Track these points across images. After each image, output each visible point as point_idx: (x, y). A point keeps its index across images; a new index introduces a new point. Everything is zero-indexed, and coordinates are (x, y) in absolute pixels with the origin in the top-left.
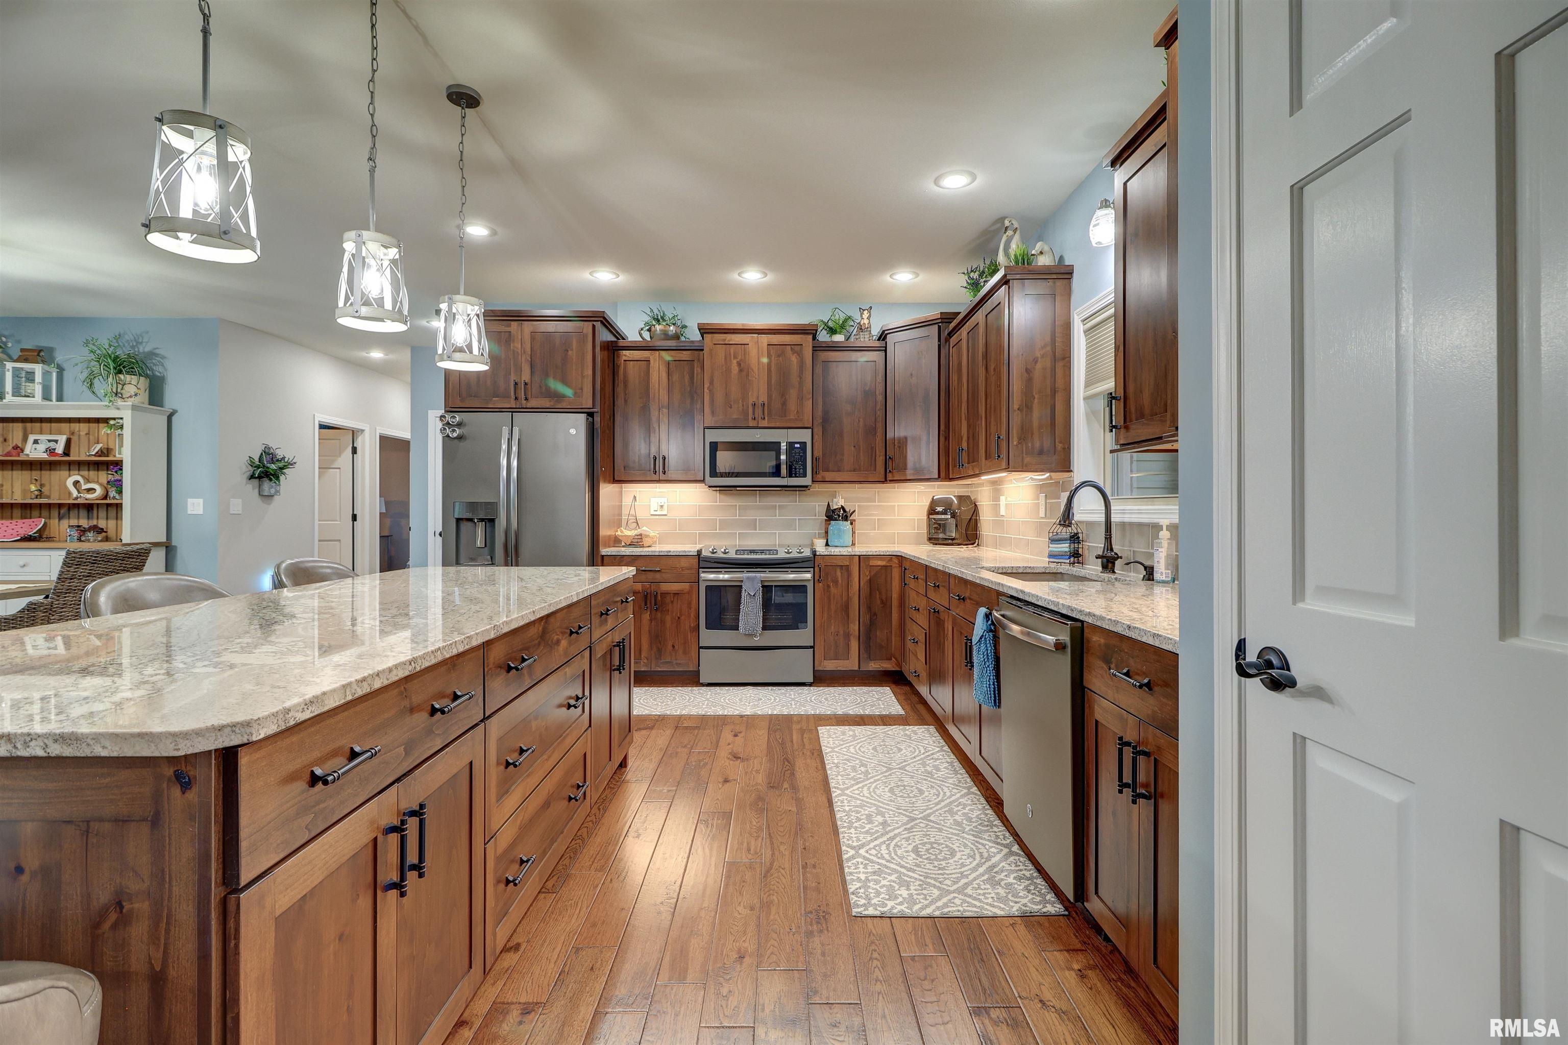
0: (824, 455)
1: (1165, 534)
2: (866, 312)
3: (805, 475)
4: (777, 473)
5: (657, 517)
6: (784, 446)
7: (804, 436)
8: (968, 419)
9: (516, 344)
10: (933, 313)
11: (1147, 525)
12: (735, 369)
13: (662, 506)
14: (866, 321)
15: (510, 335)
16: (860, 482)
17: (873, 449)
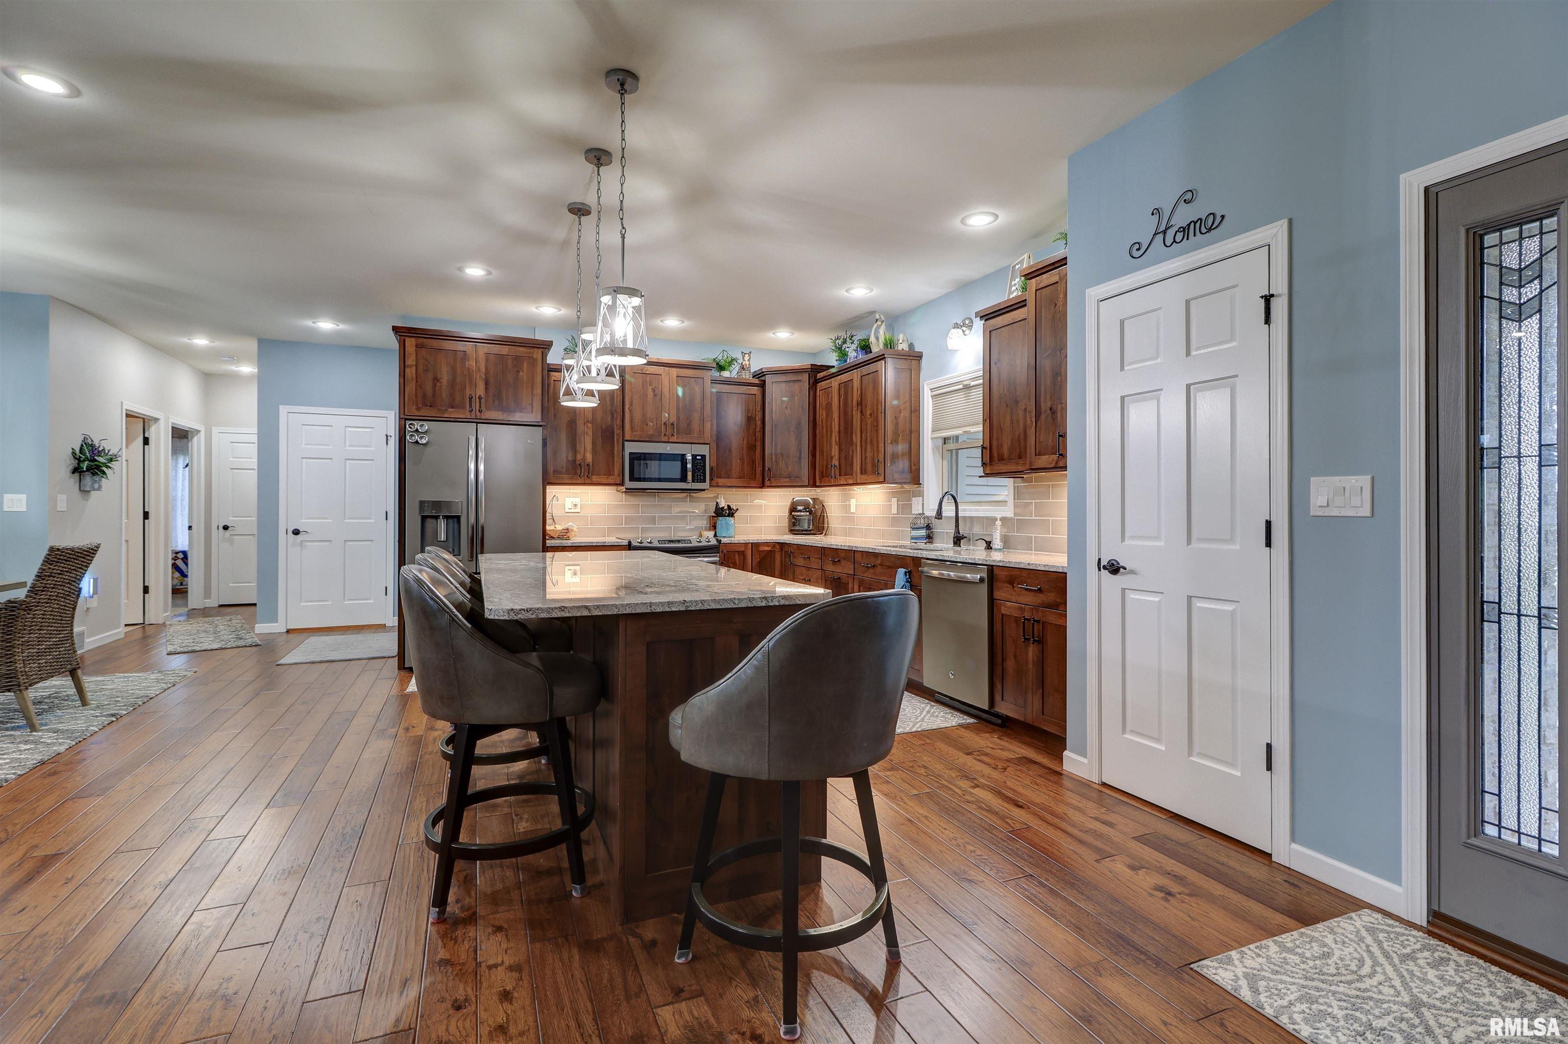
0: (717, 465)
1: (999, 523)
2: (747, 355)
3: (705, 481)
4: (684, 479)
5: (571, 514)
6: (689, 457)
7: (704, 450)
8: (840, 445)
9: (471, 363)
10: (806, 363)
11: (988, 518)
12: (650, 393)
13: (575, 505)
14: (747, 363)
15: (465, 354)
16: (745, 487)
17: (754, 462)
